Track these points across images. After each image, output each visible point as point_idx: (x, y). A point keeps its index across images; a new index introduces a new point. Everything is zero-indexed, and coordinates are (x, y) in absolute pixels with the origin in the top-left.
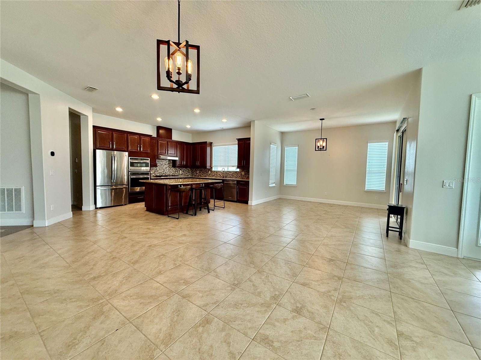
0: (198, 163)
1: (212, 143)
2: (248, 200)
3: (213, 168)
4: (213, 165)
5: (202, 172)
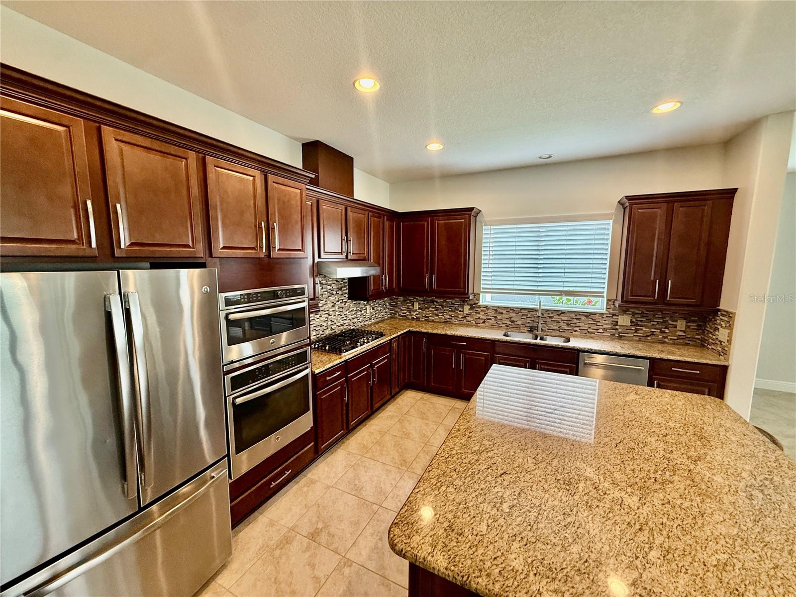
0: (431, 279)
1: (480, 211)
3: (481, 294)
4: (482, 286)
5: (433, 308)
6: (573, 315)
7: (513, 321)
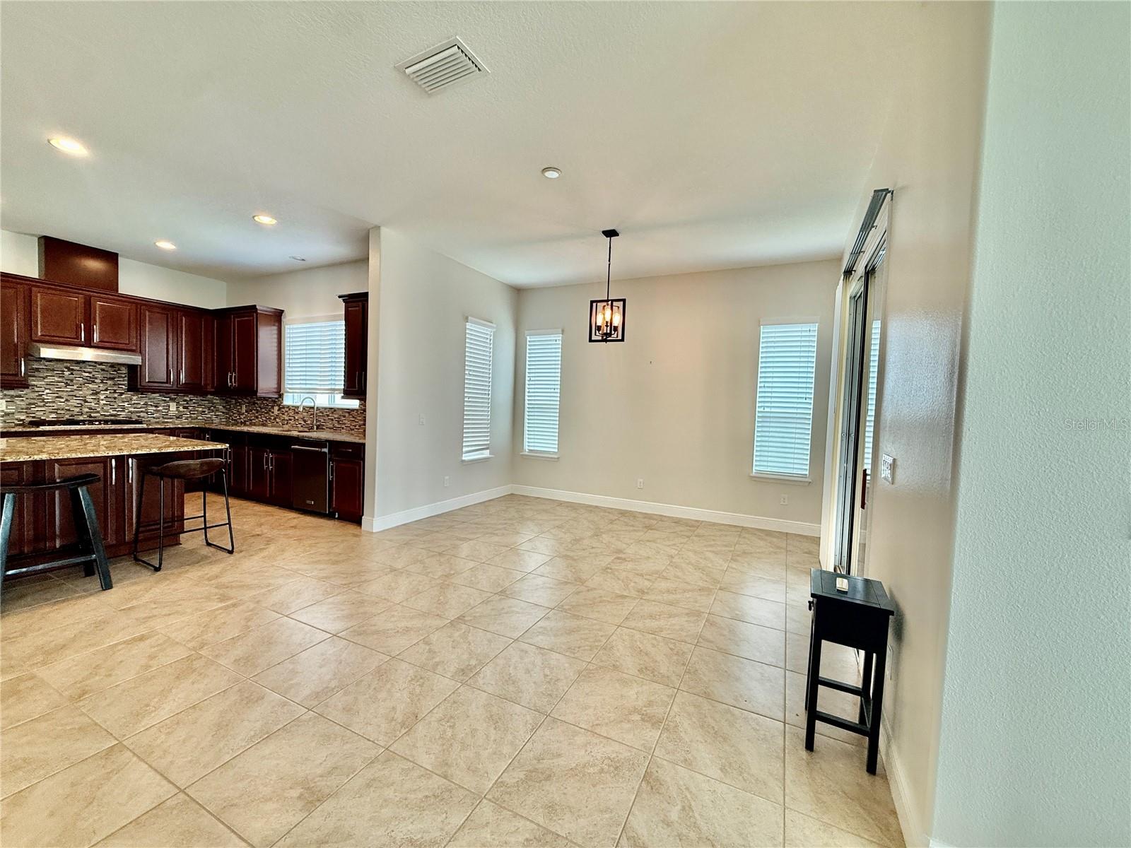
0: (232, 380)
1: (283, 311)
2: (363, 515)
3: (285, 394)
4: (286, 386)
5: (254, 410)
6: (341, 413)
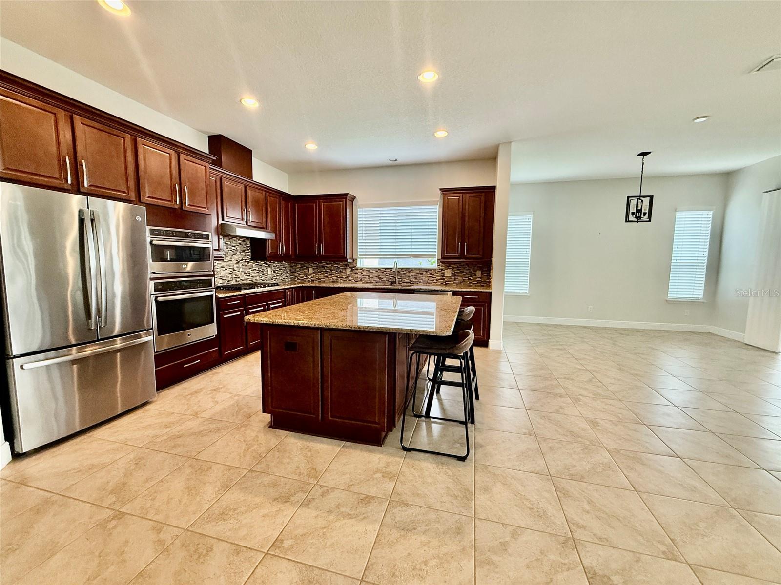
0: (320, 249)
1: (355, 197)
2: (489, 339)
3: (359, 260)
4: (359, 253)
5: (324, 272)
6: (418, 271)
7: (380, 278)
